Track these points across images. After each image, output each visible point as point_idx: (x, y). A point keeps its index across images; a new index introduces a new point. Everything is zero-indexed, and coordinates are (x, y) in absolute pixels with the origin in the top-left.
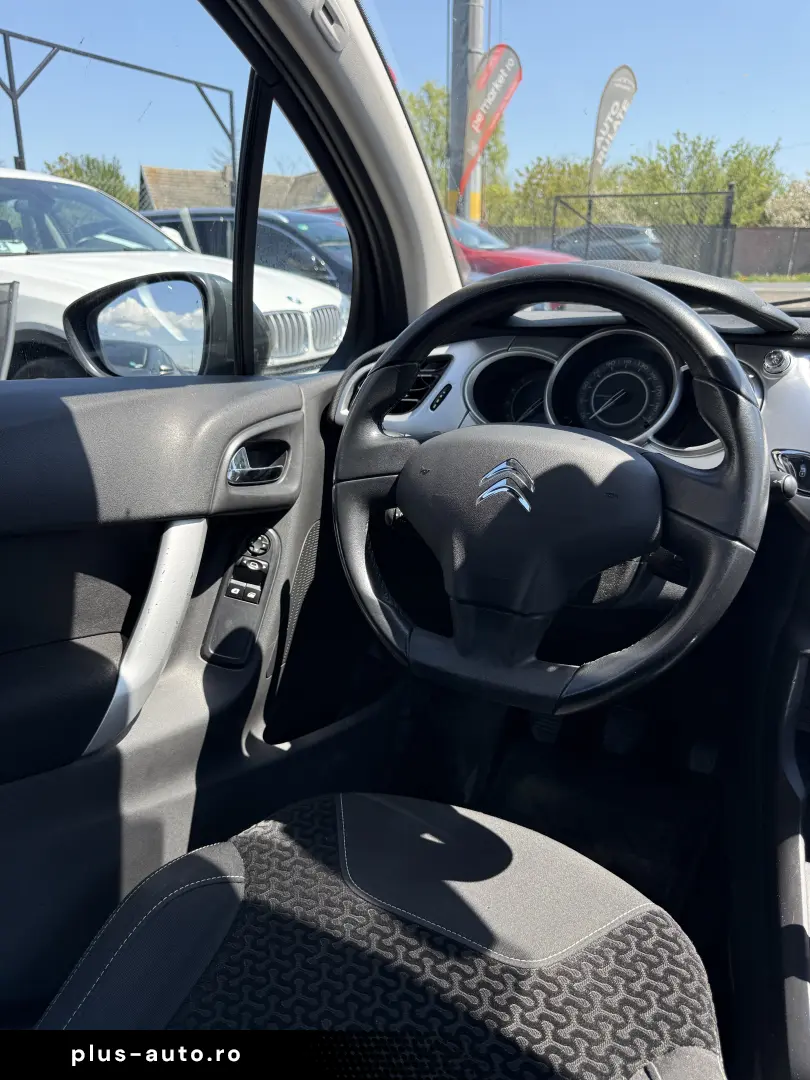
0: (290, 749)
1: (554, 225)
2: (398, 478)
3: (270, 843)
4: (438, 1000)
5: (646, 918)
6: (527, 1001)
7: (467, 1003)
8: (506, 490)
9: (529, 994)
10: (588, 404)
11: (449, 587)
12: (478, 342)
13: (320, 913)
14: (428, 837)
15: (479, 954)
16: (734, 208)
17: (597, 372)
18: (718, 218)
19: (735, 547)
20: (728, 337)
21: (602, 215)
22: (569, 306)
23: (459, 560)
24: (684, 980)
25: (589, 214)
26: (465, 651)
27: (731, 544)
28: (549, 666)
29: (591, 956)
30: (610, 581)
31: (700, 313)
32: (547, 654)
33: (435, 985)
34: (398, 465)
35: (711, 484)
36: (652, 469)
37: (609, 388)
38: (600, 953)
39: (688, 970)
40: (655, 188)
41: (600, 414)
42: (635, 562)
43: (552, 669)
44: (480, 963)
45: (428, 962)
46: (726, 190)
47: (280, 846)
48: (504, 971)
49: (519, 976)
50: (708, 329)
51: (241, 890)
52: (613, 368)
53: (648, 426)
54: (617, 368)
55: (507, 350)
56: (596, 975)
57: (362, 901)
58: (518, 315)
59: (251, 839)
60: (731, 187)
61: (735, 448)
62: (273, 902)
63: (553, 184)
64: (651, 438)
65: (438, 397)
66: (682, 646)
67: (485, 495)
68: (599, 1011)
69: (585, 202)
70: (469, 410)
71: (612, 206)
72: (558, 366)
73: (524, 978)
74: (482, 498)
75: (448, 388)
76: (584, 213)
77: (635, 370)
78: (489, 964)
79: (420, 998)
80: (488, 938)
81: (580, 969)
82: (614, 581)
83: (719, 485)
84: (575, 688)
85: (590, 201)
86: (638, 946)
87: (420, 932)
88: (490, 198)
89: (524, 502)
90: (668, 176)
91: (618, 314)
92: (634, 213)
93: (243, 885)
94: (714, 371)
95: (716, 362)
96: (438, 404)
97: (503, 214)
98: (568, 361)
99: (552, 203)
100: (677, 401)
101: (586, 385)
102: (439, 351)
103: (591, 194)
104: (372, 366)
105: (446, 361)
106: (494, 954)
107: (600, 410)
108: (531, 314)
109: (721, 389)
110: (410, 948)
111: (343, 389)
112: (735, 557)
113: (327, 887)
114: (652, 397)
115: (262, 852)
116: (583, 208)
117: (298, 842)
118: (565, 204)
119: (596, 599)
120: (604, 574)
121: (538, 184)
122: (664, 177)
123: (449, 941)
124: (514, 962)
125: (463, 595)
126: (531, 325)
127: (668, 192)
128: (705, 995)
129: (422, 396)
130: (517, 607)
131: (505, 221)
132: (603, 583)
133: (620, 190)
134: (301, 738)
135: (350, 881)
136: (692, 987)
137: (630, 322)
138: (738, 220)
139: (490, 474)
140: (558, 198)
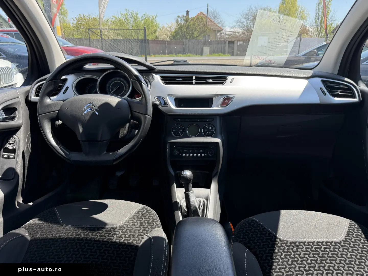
0: (32, 204)
1: (89, 38)
2: (58, 112)
3: (35, 224)
4: (94, 240)
5: (143, 208)
6: (118, 233)
7: (102, 238)
8: (91, 110)
9: (118, 231)
10: (109, 90)
11: (79, 138)
12: (74, 75)
13: (56, 234)
14: (84, 208)
15: (103, 228)
16: (147, 34)
17: (110, 82)
18: (143, 37)
19: (147, 117)
20: (139, 71)
21: (106, 36)
22: (99, 64)
23: (81, 130)
24: (153, 217)
25: (101, 35)
26: (87, 154)
27: (146, 116)
28: (110, 153)
29: (131, 219)
30: (122, 132)
31: (132, 65)
32: (109, 151)
33: (93, 238)
34: (58, 108)
35: (140, 104)
36: (127, 103)
37: (114, 85)
38: (133, 218)
39: (153, 215)
40: (122, 27)
41: (113, 93)
42: (128, 125)
43: (111, 153)
44: (104, 230)
45: (90, 234)
46: (144, 28)
47: (38, 224)
48: (110, 229)
49: (114, 229)
50: (133, 69)
51: (29, 238)
52: (114, 80)
53: (125, 94)
54: (115, 80)
55: (84, 76)
56: (133, 223)
57: (68, 228)
58: (85, 67)
59: (28, 225)
60: (145, 28)
61: (143, 95)
62: (41, 237)
63: (86, 24)
64: (127, 97)
65: (65, 90)
66: (139, 142)
67: (86, 112)
68: (134, 229)
69: (99, 31)
70: (75, 94)
71: (109, 32)
72: (99, 80)
73: (115, 229)
74: (85, 113)
75: (68, 88)
76: (99, 34)
77: (120, 80)
78: (106, 229)
79: (90, 242)
80: (105, 224)
81: (129, 223)
82: (123, 132)
83: (142, 104)
84: (117, 157)
85: (101, 30)
86: (142, 214)
87: (86, 229)
88: (64, 28)
89: (97, 113)
90: (125, 23)
91: (113, 66)
92: (116, 35)
93: (29, 237)
94: (136, 78)
95: (136, 76)
96: (65, 92)
97: (70, 34)
98: (102, 79)
99: (87, 30)
100: (132, 86)
101: (108, 85)
102: (63, 77)
103: (101, 28)
104: (44, 82)
105: (65, 80)
106: (107, 227)
107: (113, 91)
108: (89, 66)
109: (138, 82)
110: (85, 233)
111: (32, 91)
112: (147, 119)
113: (56, 228)
114: (126, 87)
115: (33, 227)
116: (98, 33)
117: (44, 221)
118: (91, 31)
119: (120, 137)
120: (121, 131)
121: (81, 24)
122: (124, 23)
123: (94, 228)
124: (112, 227)
125: (84, 139)
126: (90, 69)
127: (126, 28)
128: (158, 219)
129: (60, 91)
130: (99, 140)
131: (71, 36)
132: (120, 133)
133: (110, 27)
134: (36, 201)
135: (63, 225)
136: (154, 218)
137: (116, 68)
138: (149, 38)
139: (85, 107)
140: (89, 29)
